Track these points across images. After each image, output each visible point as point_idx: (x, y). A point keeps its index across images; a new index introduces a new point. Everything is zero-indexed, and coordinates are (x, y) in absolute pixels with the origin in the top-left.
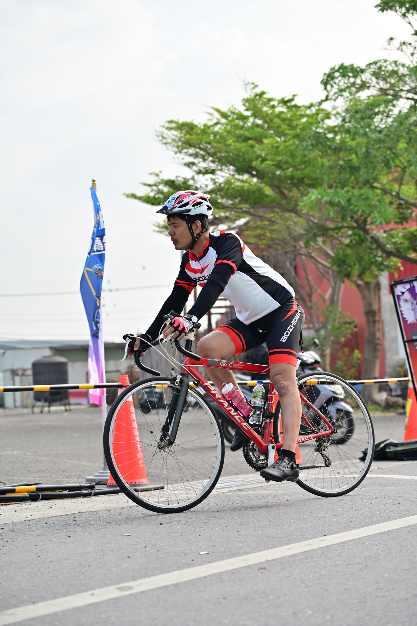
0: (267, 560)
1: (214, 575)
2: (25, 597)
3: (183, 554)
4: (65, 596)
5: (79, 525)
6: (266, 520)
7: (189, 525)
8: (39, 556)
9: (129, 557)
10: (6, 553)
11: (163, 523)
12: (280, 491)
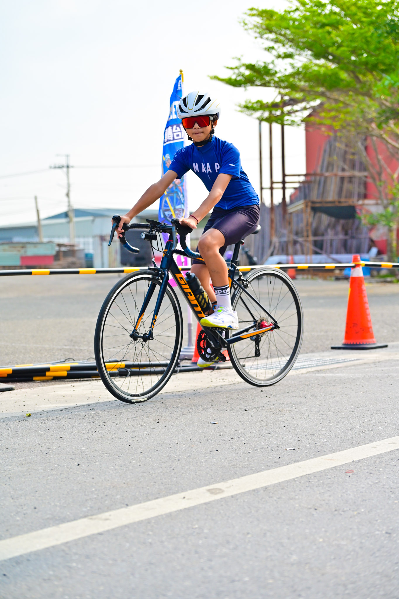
0: (353, 461)
1: (302, 477)
2: (118, 497)
3: (269, 449)
4: (157, 498)
5: (166, 408)
6: (347, 410)
7: (273, 413)
8: (130, 445)
9: (217, 451)
10: (98, 440)
11: (247, 409)
12: (357, 375)
